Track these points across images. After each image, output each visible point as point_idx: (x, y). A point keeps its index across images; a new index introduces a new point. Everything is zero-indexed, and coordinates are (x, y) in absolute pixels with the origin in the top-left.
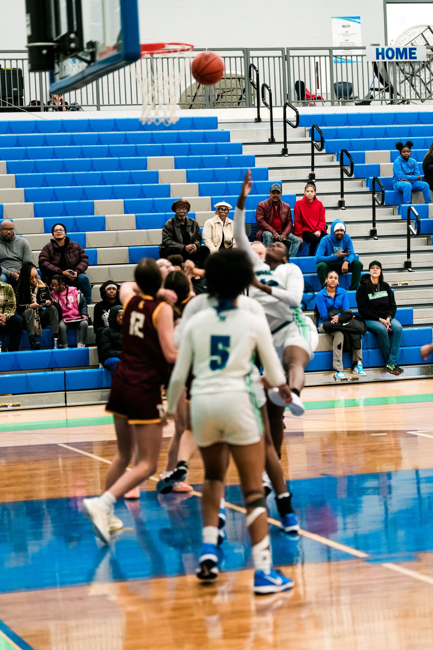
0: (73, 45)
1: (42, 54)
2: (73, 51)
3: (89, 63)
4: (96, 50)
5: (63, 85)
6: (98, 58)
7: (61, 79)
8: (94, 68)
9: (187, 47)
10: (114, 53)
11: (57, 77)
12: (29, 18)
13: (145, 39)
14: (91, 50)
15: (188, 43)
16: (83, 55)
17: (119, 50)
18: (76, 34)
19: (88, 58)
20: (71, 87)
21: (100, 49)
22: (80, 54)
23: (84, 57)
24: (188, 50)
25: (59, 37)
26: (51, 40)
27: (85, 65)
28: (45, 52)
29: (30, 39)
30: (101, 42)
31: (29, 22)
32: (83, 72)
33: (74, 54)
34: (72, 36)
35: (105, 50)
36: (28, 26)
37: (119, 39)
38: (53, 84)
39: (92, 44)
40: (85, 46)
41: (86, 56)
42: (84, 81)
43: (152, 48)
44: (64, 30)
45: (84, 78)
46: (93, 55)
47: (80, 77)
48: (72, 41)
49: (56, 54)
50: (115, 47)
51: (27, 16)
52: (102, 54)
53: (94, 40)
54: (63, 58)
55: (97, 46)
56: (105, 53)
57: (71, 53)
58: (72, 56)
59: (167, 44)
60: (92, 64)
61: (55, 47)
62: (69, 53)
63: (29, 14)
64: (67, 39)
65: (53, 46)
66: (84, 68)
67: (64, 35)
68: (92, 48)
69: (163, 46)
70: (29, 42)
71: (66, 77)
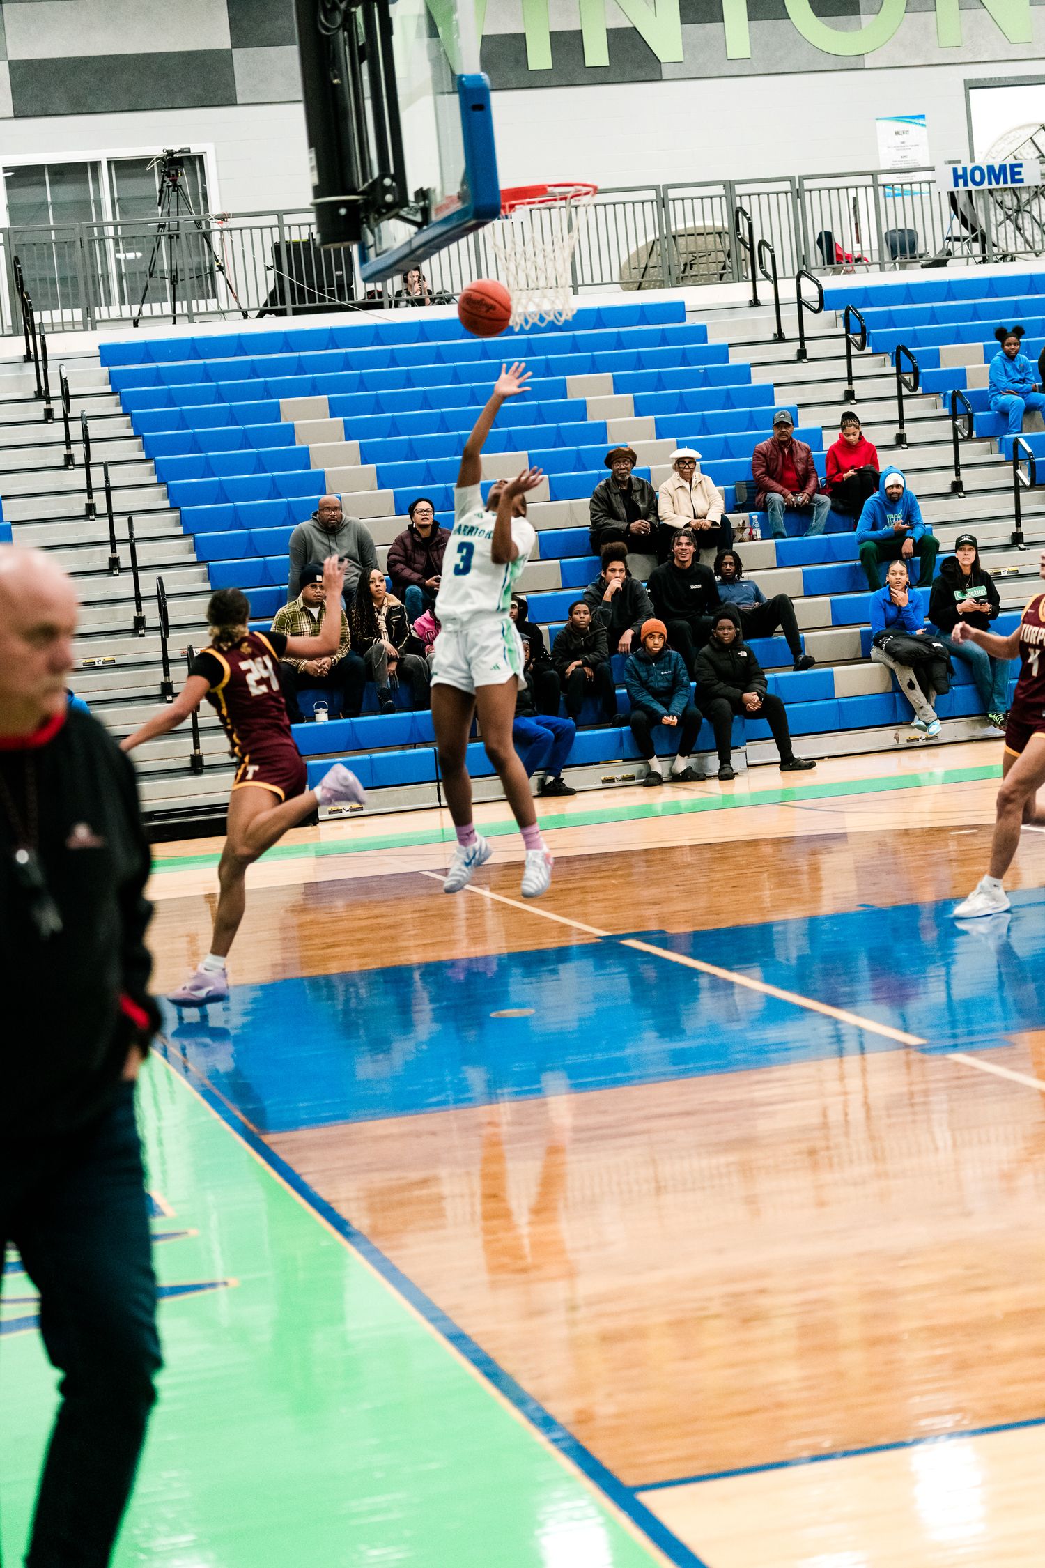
0: (389, 198)
1: (339, 215)
2: (390, 207)
3: (419, 225)
4: (430, 204)
5: (381, 266)
6: (434, 217)
7: (377, 255)
8: (429, 233)
9: (585, 190)
10: (457, 206)
11: (372, 252)
12: (313, 155)
13: (506, 181)
14: (422, 204)
15: (586, 183)
16: (408, 214)
17: (464, 202)
18: (393, 178)
19: (418, 218)
21: (437, 199)
22: (403, 212)
23: (410, 216)
24: (587, 193)
25: (366, 185)
26: (354, 192)
27: (414, 229)
28: (343, 211)
29: (318, 191)
30: (438, 191)
31: (314, 163)
32: (410, 242)
33: (393, 213)
34: (387, 182)
35: (443, 202)
36: (312, 168)
37: (463, 184)
38: (365, 266)
39: (423, 194)
40: (411, 197)
41: (414, 215)
42: (412, 257)
43: (524, 194)
44: (376, 173)
45: (412, 252)
46: (425, 211)
47: (406, 250)
48: (387, 190)
49: (362, 215)
50: (461, 197)
51: (310, 152)
52: (439, 209)
53: (425, 189)
54: (376, 220)
55: (432, 197)
56: (447, 207)
57: (388, 211)
58: (389, 215)
59: (550, 186)
60: (425, 227)
61: (361, 201)
62: (384, 211)
63: (313, 149)
64: (378, 188)
65: (357, 201)
66: (413, 235)
67: (375, 182)
68: (424, 200)
69: (542, 190)
70: (317, 196)
71: (385, 251)
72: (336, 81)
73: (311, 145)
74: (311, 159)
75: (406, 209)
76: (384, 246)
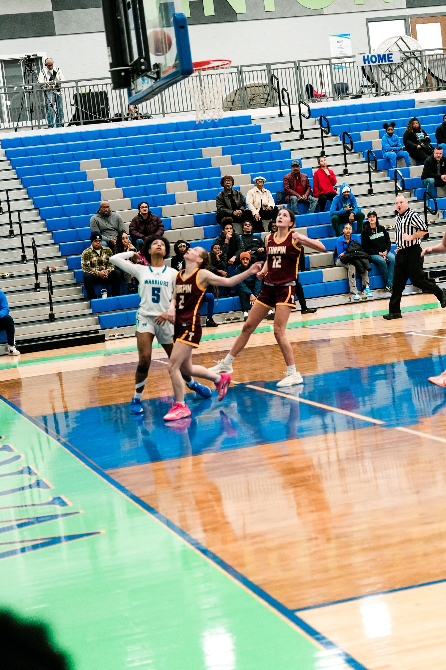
0: (143, 67)
1: (121, 75)
2: (143, 71)
3: (156, 79)
4: (160, 70)
5: (138, 97)
6: (162, 76)
7: (136, 93)
8: (160, 83)
9: (226, 62)
10: (174, 70)
11: (133, 92)
12: (109, 50)
13: (195, 58)
14: (156, 70)
15: (227, 59)
16: (151, 74)
17: (177, 68)
18: (145, 59)
19: (155, 76)
20: (144, 99)
21: (163, 69)
22: (149, 74)
23: (151, 76)
24: (227, 64)
25: (132, 62)
26: (127, 65)
27: (154, 81)
28: (123, 74)
29: (112, 65)
30: (163, 64)
31: (110, 53)
32: (152, 86)
34: (142, 60)
35: (167, 69)
36: (109, 56)
37: (176, 60)
38: (131, 98)
39: (157, 66)
40: (152, 68)
41: (153, 74)
42: (153, 93)
43: (201, 65)
44: (136, 57)
45: (153, 91)
46: (158, 73)
47: (150, 90)
48: (142, 64)
49: (131, 75)
50: (174, 66)
51: (108, 48)
52: (164, 72)
53: (158, 63)
54: (137, 77)
55: (161, 67)
56: (167, 71)
57: (142, 73)
58: (143, 75)
59: (211, 61)
60: (158, 80)
61: (130, 70)
62: (140, 73)
63: (109, 47)
64: (139, 63)
66: (153, 84)
67: (136, 61)
68: (157, 68)
69: (208, 63)
70: (111, 67)
71: (140, 91)
72: (119, 18)
73: (108, 46)
74: (108, 51)
75: (150, 72)
76: (139, 89)
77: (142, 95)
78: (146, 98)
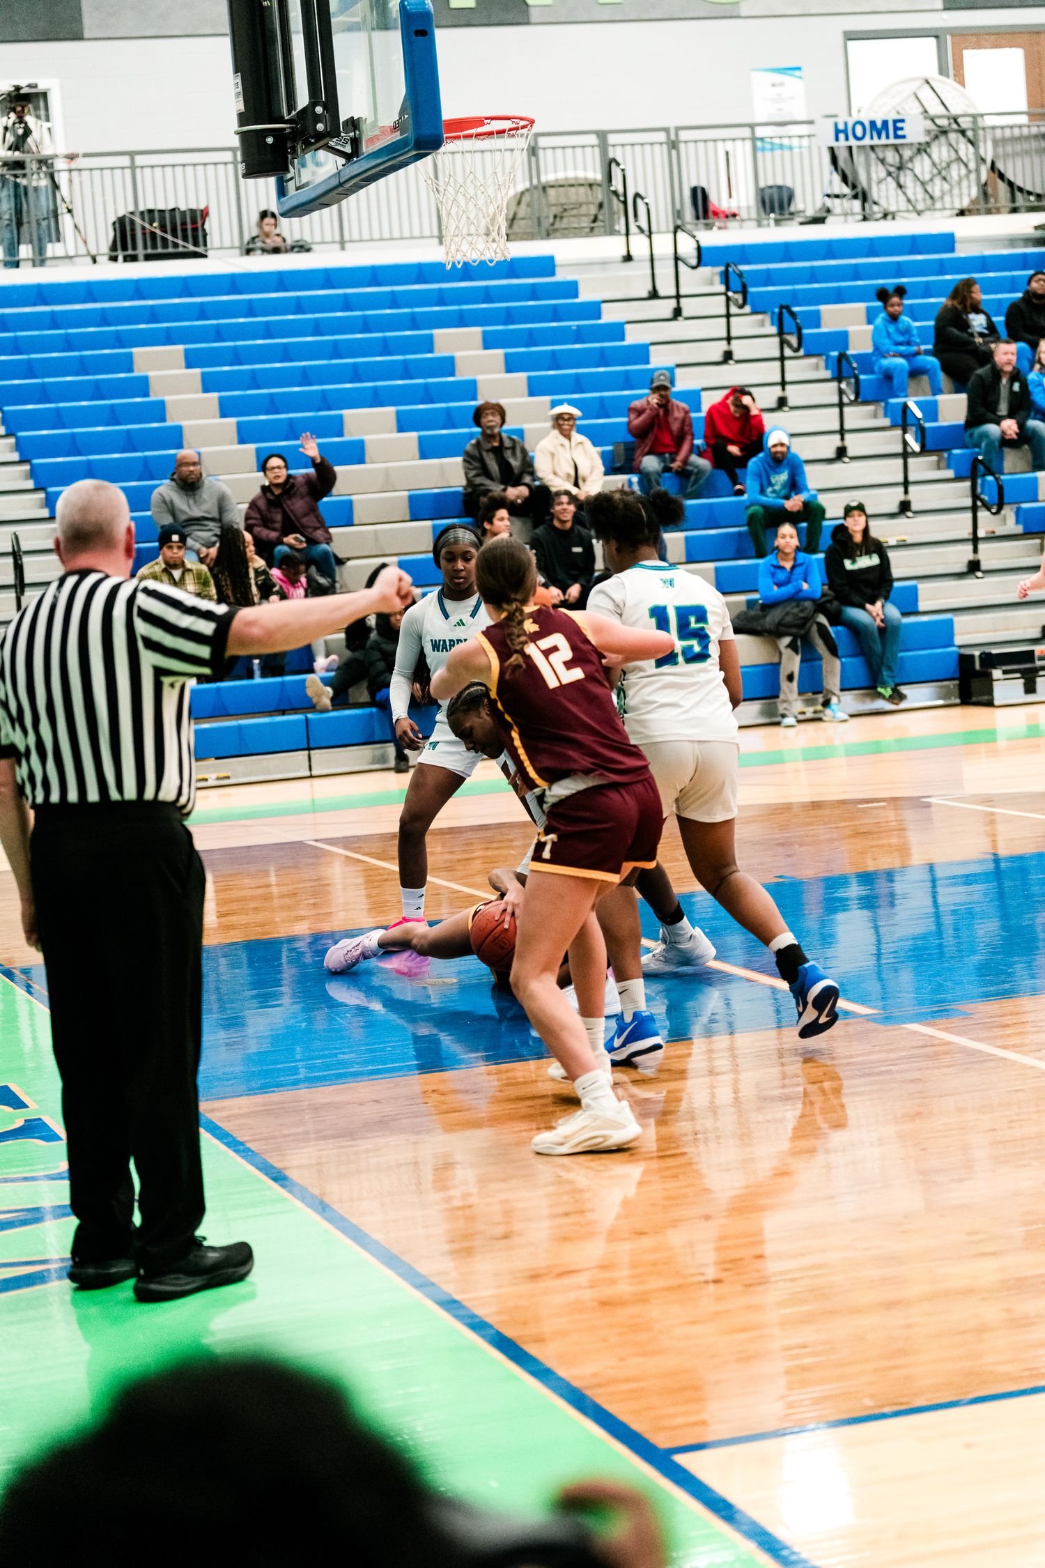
0: (320, 127)
1: (265, 144)
2: (319, 136)
3: (348, 157)
4: (360, 134)
5: (302, 200)
6: (366, 149)
7: (298, 189)
8: (357, 167)
9: (522, 123)
10: (397, 136)
11: (291, 186)
12: (239, 80)
13: (449, 111)
14: (352, 134)
15: (524, 115)
16: (338, 144)
17: (403, 131)
18: (325, 108)
19: (348, 149)
20: (317, 203)
21: (367, 132)
22: (332, 143)
23: (339, 147)
24: (524, 127)
25: (293, 113)
26: (282, 121)
27: (343, 161)
28: (270, 140)
29: (243, 119)
30: (369, 120)
31: (240, 89)
32: (337, 174)
33: (322, 143)
34: (319, 110)
35: (377, 132)
36: (238, 94)
37: (402, 113)
38: (283, 199)
39: (354, 124)
40: (342, 126)
41: (344, 145)
42: (340, 189)
43: (461, 126)
44: (303, 99)
45: (341, 185)
46: (355, 142)
47: (335, 182)
48: (317, 118)
49: (289, 145)
50: (397, 127)
51: (236, 78)
52: (371, 140)
53: (357, 116)
54: (303, 150)
55: (364, 127)
56: (377, 138)
57: (317, 141)
58: (315, 147)
59: (487, 118)
60: (355, 159)
61: (288, 130)
62: (313, 141)
63: (239, 74)
64: (309, 115)
65: (284, 129)
66: (340, 167)
67: (304, 109)
68: (355, 130)
69: (479, 122)
70: (241, 124)
71: (306, 184)
73: (236, 71)
74: (237, 84)
75: (335, 139)
76: (304, 181)
77: (313, 195)
78: (323, 200)
